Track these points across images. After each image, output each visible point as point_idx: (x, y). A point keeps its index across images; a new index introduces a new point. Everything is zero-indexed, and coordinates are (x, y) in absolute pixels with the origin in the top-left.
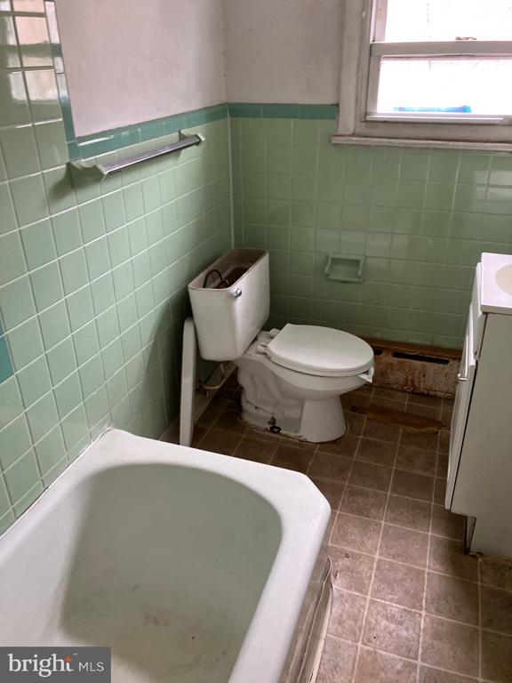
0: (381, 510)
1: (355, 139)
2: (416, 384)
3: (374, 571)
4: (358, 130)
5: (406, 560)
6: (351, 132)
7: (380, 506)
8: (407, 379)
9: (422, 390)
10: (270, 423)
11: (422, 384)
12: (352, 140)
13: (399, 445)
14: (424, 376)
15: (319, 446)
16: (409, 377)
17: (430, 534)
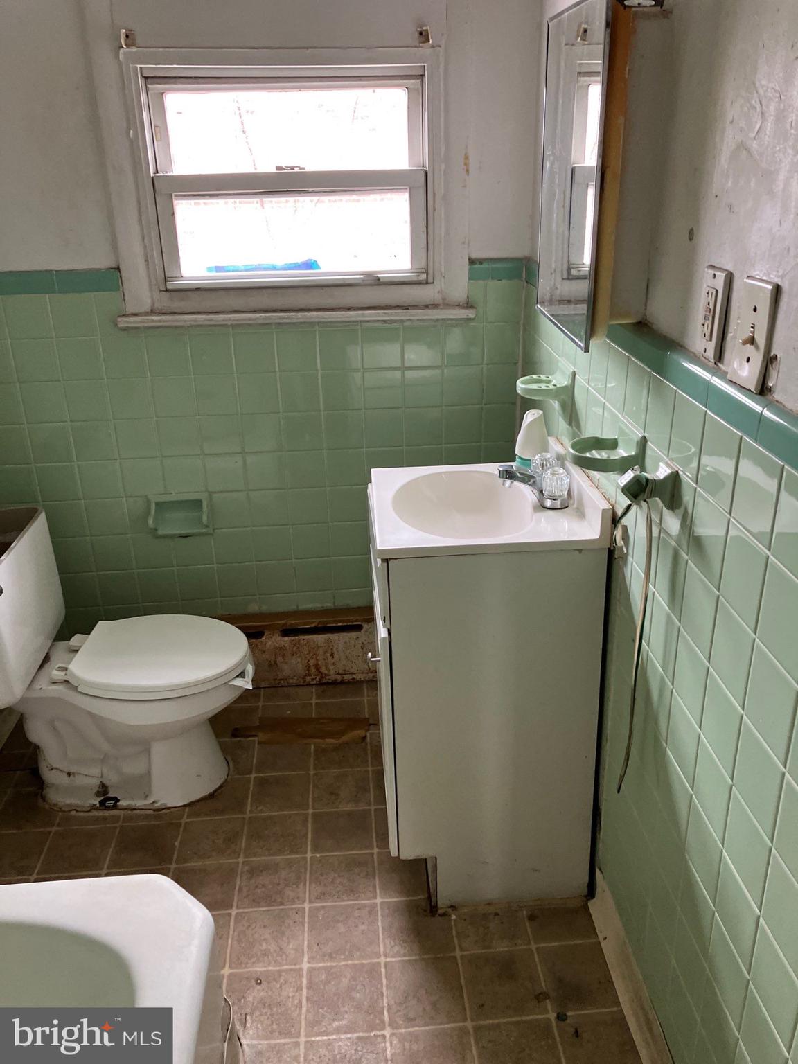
0: (301, 886)
1: (155, 318)
2: (323, 670)
3: (305, 992)
4: (157, 305)
5: (351, 956)
6: (147, 308)
7: (299, 879)
8: (308, 667)
9: (333, 677)
10: (98, 794)
11: (331, 668)
12: (153, 321)
13: (312, 772)
14: (332, 655)
15: (187, 809)
16: (312, 662)
17: (379, 900)
